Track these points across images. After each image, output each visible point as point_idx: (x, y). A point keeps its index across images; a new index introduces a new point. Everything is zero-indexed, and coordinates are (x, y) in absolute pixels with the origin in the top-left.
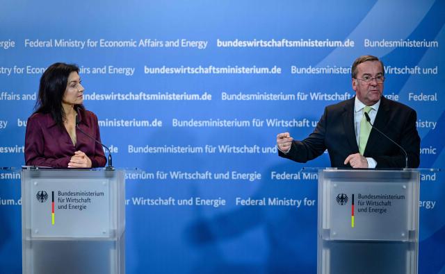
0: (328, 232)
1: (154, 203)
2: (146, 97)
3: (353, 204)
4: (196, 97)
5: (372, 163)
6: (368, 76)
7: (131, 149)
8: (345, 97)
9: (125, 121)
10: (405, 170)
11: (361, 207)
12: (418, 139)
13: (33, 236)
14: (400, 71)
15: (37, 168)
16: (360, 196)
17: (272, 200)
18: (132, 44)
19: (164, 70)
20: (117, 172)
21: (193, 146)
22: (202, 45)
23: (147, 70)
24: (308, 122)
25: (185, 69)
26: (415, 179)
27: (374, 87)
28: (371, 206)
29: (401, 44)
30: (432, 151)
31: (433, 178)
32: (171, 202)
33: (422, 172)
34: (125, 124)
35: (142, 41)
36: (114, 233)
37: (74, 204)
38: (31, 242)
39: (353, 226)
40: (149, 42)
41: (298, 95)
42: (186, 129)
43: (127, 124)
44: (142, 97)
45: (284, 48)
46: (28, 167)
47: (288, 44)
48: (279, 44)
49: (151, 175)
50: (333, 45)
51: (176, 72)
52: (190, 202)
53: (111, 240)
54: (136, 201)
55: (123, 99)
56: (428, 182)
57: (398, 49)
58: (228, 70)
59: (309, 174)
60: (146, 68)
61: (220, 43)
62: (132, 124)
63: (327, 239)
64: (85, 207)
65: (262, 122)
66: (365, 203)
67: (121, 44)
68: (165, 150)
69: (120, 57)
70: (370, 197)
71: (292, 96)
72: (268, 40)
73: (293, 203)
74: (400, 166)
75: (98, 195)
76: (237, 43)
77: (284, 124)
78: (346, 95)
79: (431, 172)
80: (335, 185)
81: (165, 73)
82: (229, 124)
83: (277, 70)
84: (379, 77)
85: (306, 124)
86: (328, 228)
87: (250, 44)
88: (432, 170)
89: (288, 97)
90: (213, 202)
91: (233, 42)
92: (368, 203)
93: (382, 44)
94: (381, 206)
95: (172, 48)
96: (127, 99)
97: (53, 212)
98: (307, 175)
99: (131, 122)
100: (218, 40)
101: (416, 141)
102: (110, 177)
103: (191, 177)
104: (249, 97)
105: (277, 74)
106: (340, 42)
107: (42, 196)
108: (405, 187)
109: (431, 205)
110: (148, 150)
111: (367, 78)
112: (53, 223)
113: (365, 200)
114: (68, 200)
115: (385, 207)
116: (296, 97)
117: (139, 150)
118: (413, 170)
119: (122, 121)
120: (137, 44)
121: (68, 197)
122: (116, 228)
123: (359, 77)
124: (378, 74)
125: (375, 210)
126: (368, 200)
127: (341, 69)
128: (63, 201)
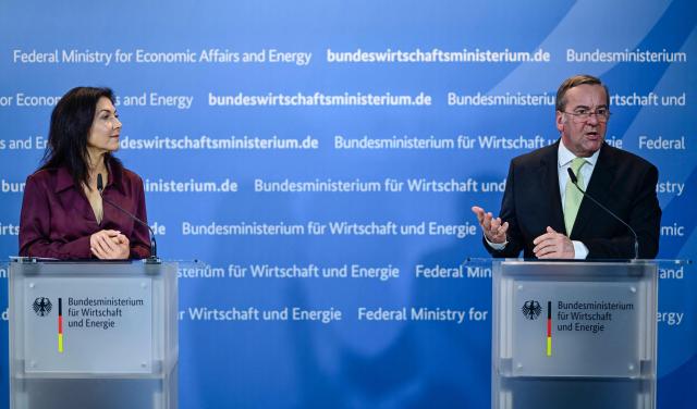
0: (509, 363)
1: (224, 316)
2: (211, 144)
3: (550, 317)
4: (292, 143)
5: (580, 250)
6: (584, 109)
7: (187, 228)
8: (536, 143)
9: (177, 182)
10: (634, 262)
11: (562, 323)
12: (658, 212)
13: (27, 371)
14: (625, 101)
15: (34, 261)
16: (560, 305)
17: (417, 312)
18: (189, 57)
19: (241, 100)
20: (165, 267)
21: (287, 224)
22: (302, 59)
23: (213, 100)
24: (475, 184)
25: (275, 98)
26: (650, 276)
27: (593, 126)
28: (579, 321)
29: (626, 56)
30: (677, 231)
31: (679, 274)
32: (253, 315)
33: (662, 265)
34: (178, 187)
35: (204, 52)
36: (160, 367)
37: (94, 319)
38: (24, 380)
39: (549, 353)
40: (216, 54)
41: (459, 140)
42: (277, 194)
43: (180, 187)
44: (205, 144)
45: (436, 64)
46: (20, 258)
47: (443, 57)
48: (429, 57)
49: (220, 271)
50: (515, 60)
51: (260, 103)
52: (283, 315)
53: (155, 377)
54: (195, 314)
55: (174, 147)
56: (671, 281)
57: (622, 65)
58: (346, 100)
59: (477, 269)
60: (211, 97)
61: (332, 57)
62: (189, 187)
63: (508, 375)
64: (112, 324)
65: (401, 184)
66: (569, 317)
67: (170, 57)
68: (243, 230)
69: (168, 80)
70: (577, 306)
71: (449, 142)
72: (410, 51)
73: (451, 316)
74: (627, 256)
75: (134, 303)
76: (360, 56)
77: (437, 187)
78: (537, 141)
79: (675, 265)
80: (520, 287)
81: (243, 105)
82: (347, 187)
83: (424, 100)
84: (601, 112)
85: (472, 186)
86: (509, 357)
87: (381, 57)
88: (677, 262)
89: (442, 144)
90: (321, 315)
91: (353, 53)
92: (574, 316)
93: (595, 57)
94: (594, 321)
95: (253, 64)
96: (181, 147)
97: (60, 331)
98: (474, 270)
99: (187, 185)
100: (329, 51)
101: (654, 216)
102: (154, 274)
103: (285, 273)
104: (379, 144)
105: (424, 106)
106: (527, 54)
107: (42, 306)
108: (633, 290)
109: (676, 318)
110: (214, 229)
111: (582, 112)
112: (61, 349)
113: (568, 311)
114: (85, 312)
115: (602, 323)
116: (456, 143)
117: (199, 230)
118: (647, 263)
119: (173, 184)
120: (197, 57)
121: (84, 307)
122: (163, 358)
123: (569, 109)
125: (586, 328)
126: (574, 311)
127: (529, 97)
128: (76, 314)
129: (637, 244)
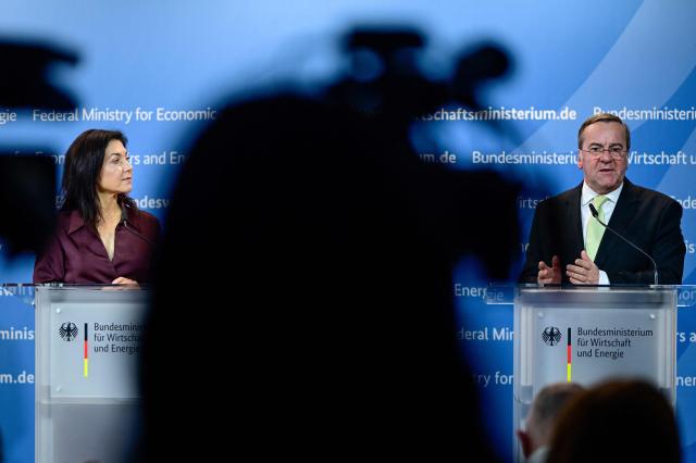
0: (529, 391)
3: (569, 344)
6: (597, 147)
10: (653, 288)
11: (582, 349)
13: (52, 396)
14: (653, 160)
15: (61, 286)
16: (580, 331)
18: (209, 115)
26: (668, 305)
27: (606, 163)
28: (598, 347)
29: (654, 114)
37: (121, 344)
38: (49, 406)
45: (461, 123)
47: (468, 115)
48: (453, 116)
50: (540, 118)
57: (649, 123)
63: (528, 403)
66: (589, 343)
67: (190, 116)
70: (597, 332)
80: (540, 314)
83: (448, 158)
84: (615, 150)
86: (529, 384)
92: (594, 342)
94: (614, 347)
97: (86, 357)
106: (553, 112)
107: (68, 331)
108: (653, 316)
111: (595, 150)
112: (86, 374)
113: (588, 338)
114: (111, 337)
115: (622, 349)
118: (666, 290)
121: (110, 332)
124: (614, 145)
125: (606, 354)
126: (593, 337)
127: (555, 156)
128: (102, 339)
129: (656, 274)
